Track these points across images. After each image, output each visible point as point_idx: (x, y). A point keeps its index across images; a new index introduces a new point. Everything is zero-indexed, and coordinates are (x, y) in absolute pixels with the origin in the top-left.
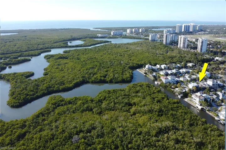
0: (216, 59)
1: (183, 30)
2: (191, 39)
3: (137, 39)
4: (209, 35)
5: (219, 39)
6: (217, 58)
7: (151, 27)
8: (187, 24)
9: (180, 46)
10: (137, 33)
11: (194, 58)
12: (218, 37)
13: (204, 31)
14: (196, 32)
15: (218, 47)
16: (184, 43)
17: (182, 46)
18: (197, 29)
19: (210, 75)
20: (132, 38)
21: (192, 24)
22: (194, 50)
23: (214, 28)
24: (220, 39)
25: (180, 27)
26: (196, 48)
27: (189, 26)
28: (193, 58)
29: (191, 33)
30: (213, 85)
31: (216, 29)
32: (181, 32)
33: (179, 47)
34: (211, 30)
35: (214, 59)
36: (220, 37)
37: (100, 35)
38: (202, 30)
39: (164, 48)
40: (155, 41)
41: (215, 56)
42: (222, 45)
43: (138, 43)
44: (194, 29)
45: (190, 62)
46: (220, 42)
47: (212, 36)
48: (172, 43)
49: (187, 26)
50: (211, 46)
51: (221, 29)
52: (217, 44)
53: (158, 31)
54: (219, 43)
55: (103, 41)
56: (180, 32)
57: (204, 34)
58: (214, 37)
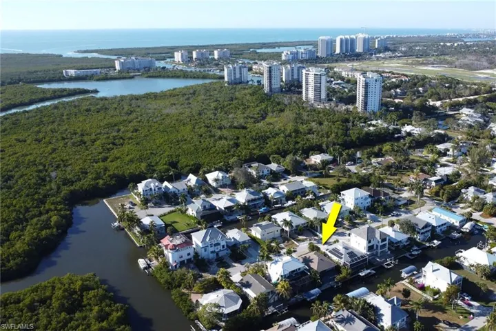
0: (406, 131)
1: (338, 51)
2: (350, 73)
3: (194, 78)
4: (403, 60)
5: (426, 68)
6: (408, 128)
7: (259, 43)
8: (348, 37)
9: (307, 98)
10: (204, 61)
11: (337, 133)
12: (422, 64)
13: (391, 51)
14: (372, 54)
15: (419, 92)
16: (318, 89)
17: (311, 95)
18: (376, 47)
19: (369, 200)
20: (178, 77)
21: (361, 36)
22: (346, 104)
23: (418, 42)
24: (430, 68)
25: (327, 43)
26: (352, 100)
27: (353, 41)
28: (333, 135)
29: (358, 57)
30: (370, 248)
31: (422, 44)
32: (332, 55)
33: (304, 99)
34: (410, 48)
35: (399, 131)
36: (429, 64)
37: (72, 72)
38: (387, 49)
39: (257, 106)
40: (240, 83)
41: (405, 121)
42: (430, 85)
43: (184, 92)
44: (366, 47)
45: (319, 149)
46: (424, 78)
47: (410, 61)
48: (289, 88)
49: (347, 40)
50: (398, 90)
51: (433, 45)
52: (415, 84)
53: (273, 53)
54: (423, 80)
55: (64, 90)
56: (328, 55)
57: (390, 57)
58: (414, 65)
